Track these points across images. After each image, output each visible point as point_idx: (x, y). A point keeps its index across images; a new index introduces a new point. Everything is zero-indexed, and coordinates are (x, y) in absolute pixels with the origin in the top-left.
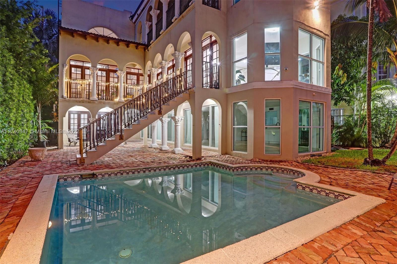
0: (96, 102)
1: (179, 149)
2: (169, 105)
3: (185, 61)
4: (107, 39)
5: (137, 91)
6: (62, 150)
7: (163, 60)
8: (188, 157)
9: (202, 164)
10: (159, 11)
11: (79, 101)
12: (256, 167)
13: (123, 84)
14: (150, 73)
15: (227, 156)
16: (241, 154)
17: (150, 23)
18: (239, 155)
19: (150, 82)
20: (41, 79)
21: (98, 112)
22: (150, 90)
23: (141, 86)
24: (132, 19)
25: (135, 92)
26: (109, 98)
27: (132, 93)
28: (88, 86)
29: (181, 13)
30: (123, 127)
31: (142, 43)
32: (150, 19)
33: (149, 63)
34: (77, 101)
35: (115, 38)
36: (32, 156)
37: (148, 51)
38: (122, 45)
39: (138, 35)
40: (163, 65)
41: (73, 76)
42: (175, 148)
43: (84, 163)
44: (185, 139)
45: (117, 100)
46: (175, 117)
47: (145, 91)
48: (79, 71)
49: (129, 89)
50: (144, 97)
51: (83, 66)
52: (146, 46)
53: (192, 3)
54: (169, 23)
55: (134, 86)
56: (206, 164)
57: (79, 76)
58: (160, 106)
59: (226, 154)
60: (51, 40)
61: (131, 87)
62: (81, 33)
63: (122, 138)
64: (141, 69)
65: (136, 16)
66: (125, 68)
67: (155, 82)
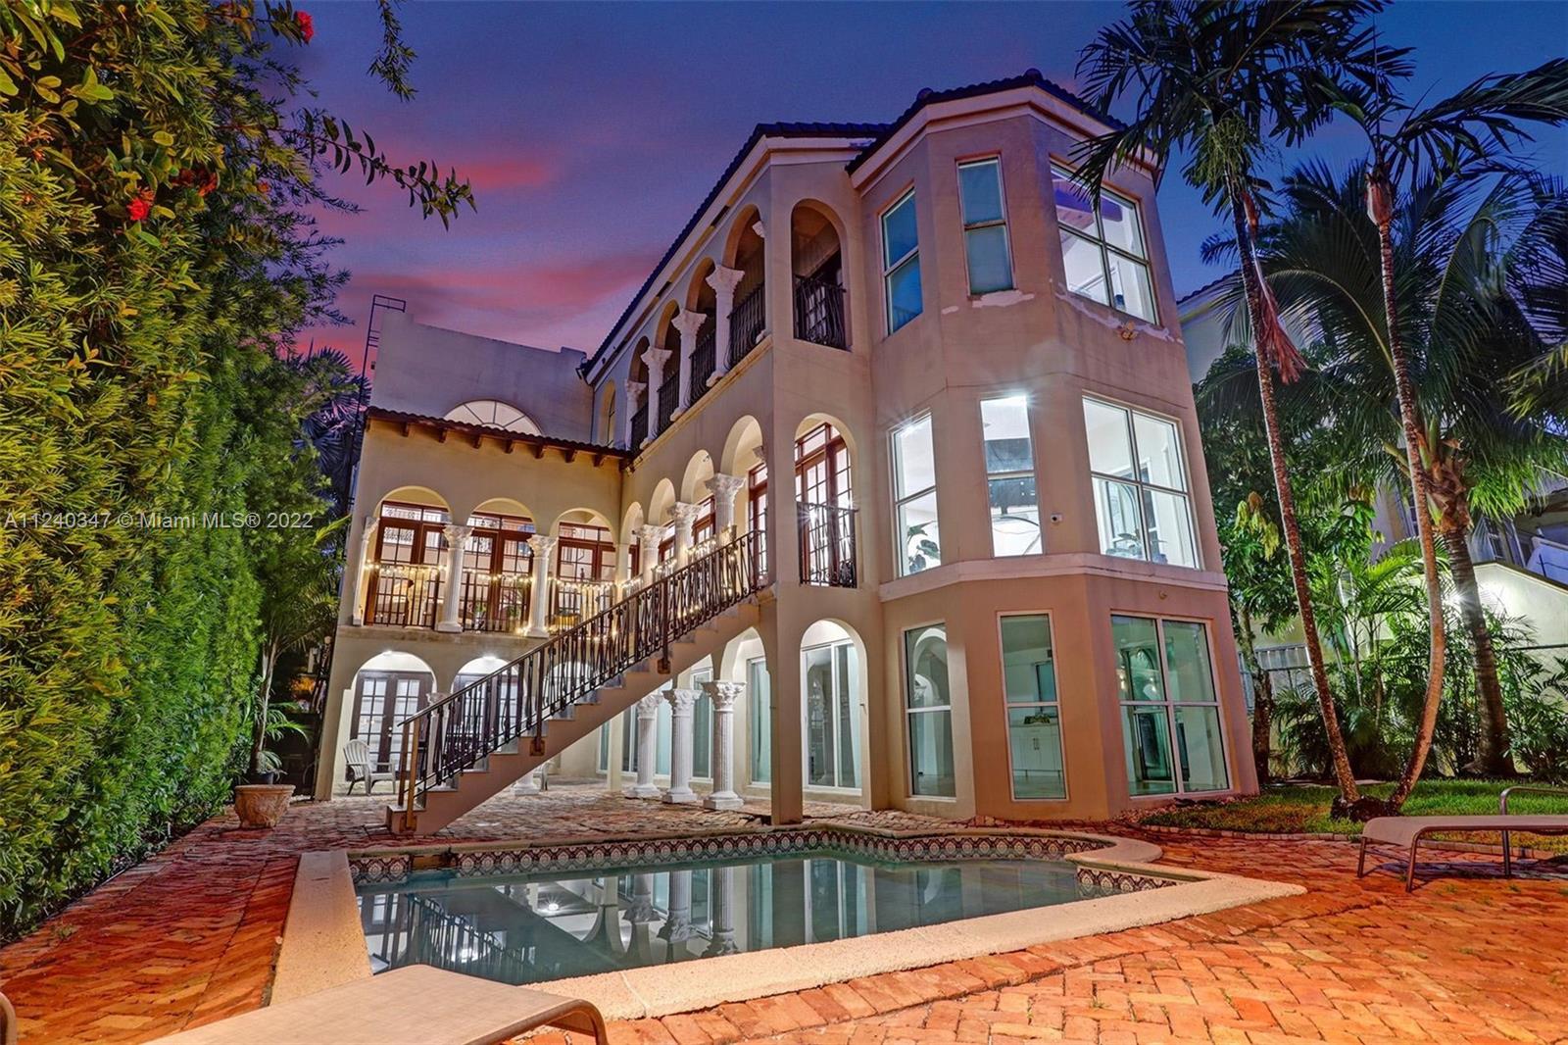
0: (457, 639)
1: (730, 793)
2: (693, 642)
3: (750, 499)
4: (506, 440)
5: (591, 598)
6: (326, 804)
7: (678, 498)
8: (759, 819)
9: (797, 835)
10: (668, 353)
11: (399, 634)
12: (975, 839)
13: (546, 579)
14: (639, 540)
15: (891, 814)
16: (936, 803)
17: (642, 386)
18: (933, 810)
19: (636, 571)
20: (292, 565)
21: (456, 673)
22: (637, 595)
23: (608, 585)
24: (585, 374)
25: (585, 605)
26: (497, 626)
27: (574, 609)
28: (433, 585)
29: (733, 363)
30: (546, 712)
31: (614, 449)
32: (641, 373)
33: (635, 510)
34: (392, 636)
35: (531, 435)
36: (245, 810)
37: (633, 470)
38: (550, 454)
39: (601, 420)
40: (680, 516)
41: (387, 553)
42: (715, 791)
43: (415, 830)
44: (753, 764)
45: (523, 631)
46: (714, 684)
47: (620, 599)
48: (408, 537)
49: (567, 595)
50: (616, 617)
51: (422, 522)
52: (626, 457)
53: (764, 337)
54: (699, 390)
55: (583, 584)
56: (811, 834)
57: (406, 555)
58: (665, 647)
59: (890, 808)
60: (322, 440)
61: (574, 586)
62: (430, 423)
63: (540, 750)
64: (606, 529)
65: (599, 365)
66: (556, 524)
67: (653, 571)
